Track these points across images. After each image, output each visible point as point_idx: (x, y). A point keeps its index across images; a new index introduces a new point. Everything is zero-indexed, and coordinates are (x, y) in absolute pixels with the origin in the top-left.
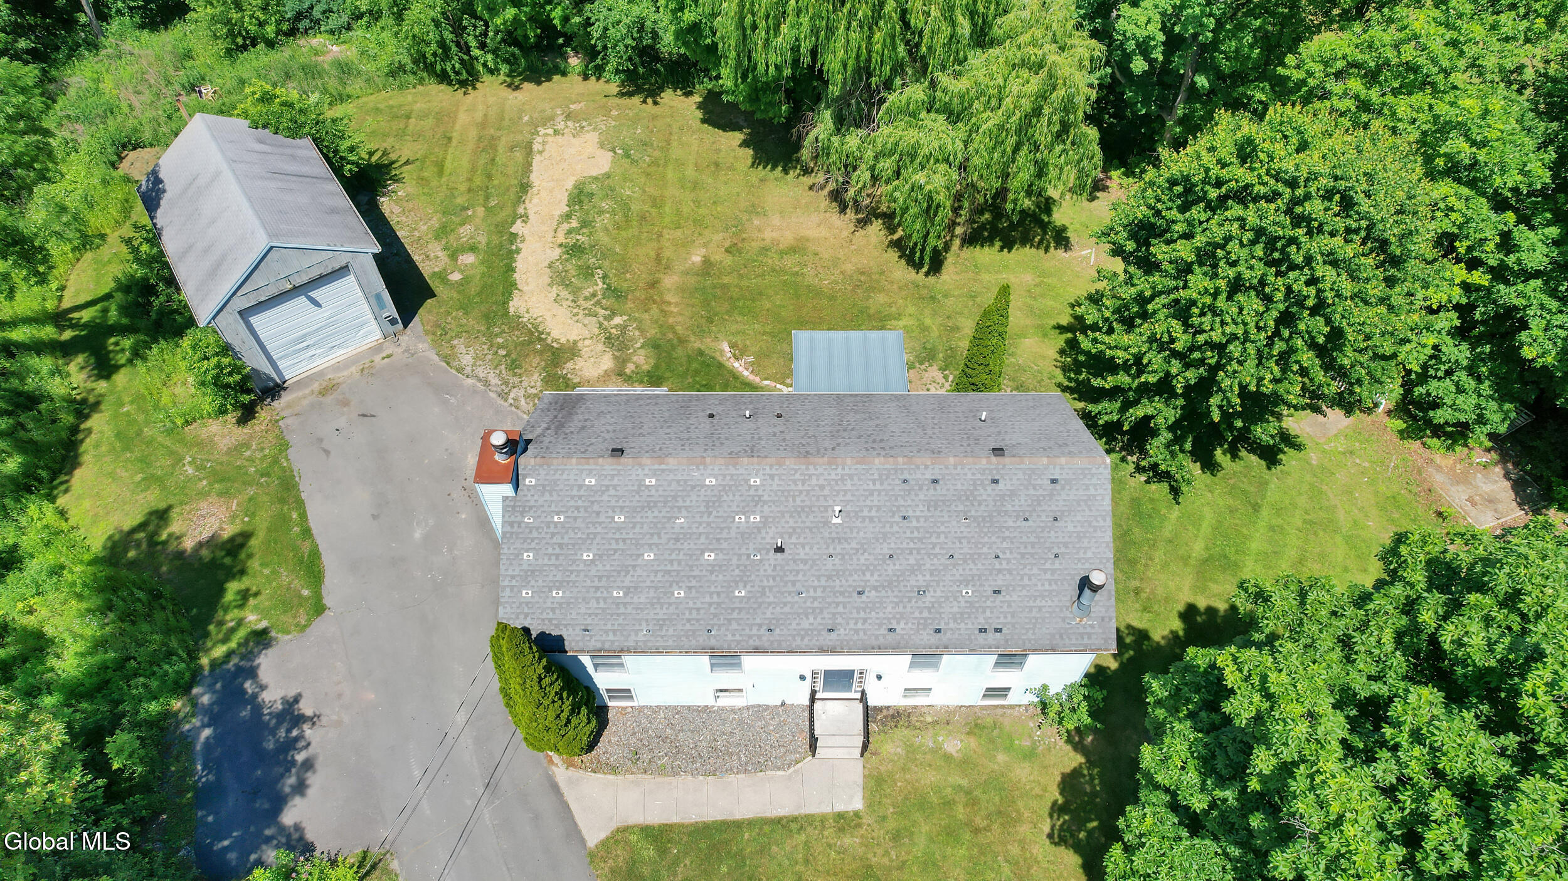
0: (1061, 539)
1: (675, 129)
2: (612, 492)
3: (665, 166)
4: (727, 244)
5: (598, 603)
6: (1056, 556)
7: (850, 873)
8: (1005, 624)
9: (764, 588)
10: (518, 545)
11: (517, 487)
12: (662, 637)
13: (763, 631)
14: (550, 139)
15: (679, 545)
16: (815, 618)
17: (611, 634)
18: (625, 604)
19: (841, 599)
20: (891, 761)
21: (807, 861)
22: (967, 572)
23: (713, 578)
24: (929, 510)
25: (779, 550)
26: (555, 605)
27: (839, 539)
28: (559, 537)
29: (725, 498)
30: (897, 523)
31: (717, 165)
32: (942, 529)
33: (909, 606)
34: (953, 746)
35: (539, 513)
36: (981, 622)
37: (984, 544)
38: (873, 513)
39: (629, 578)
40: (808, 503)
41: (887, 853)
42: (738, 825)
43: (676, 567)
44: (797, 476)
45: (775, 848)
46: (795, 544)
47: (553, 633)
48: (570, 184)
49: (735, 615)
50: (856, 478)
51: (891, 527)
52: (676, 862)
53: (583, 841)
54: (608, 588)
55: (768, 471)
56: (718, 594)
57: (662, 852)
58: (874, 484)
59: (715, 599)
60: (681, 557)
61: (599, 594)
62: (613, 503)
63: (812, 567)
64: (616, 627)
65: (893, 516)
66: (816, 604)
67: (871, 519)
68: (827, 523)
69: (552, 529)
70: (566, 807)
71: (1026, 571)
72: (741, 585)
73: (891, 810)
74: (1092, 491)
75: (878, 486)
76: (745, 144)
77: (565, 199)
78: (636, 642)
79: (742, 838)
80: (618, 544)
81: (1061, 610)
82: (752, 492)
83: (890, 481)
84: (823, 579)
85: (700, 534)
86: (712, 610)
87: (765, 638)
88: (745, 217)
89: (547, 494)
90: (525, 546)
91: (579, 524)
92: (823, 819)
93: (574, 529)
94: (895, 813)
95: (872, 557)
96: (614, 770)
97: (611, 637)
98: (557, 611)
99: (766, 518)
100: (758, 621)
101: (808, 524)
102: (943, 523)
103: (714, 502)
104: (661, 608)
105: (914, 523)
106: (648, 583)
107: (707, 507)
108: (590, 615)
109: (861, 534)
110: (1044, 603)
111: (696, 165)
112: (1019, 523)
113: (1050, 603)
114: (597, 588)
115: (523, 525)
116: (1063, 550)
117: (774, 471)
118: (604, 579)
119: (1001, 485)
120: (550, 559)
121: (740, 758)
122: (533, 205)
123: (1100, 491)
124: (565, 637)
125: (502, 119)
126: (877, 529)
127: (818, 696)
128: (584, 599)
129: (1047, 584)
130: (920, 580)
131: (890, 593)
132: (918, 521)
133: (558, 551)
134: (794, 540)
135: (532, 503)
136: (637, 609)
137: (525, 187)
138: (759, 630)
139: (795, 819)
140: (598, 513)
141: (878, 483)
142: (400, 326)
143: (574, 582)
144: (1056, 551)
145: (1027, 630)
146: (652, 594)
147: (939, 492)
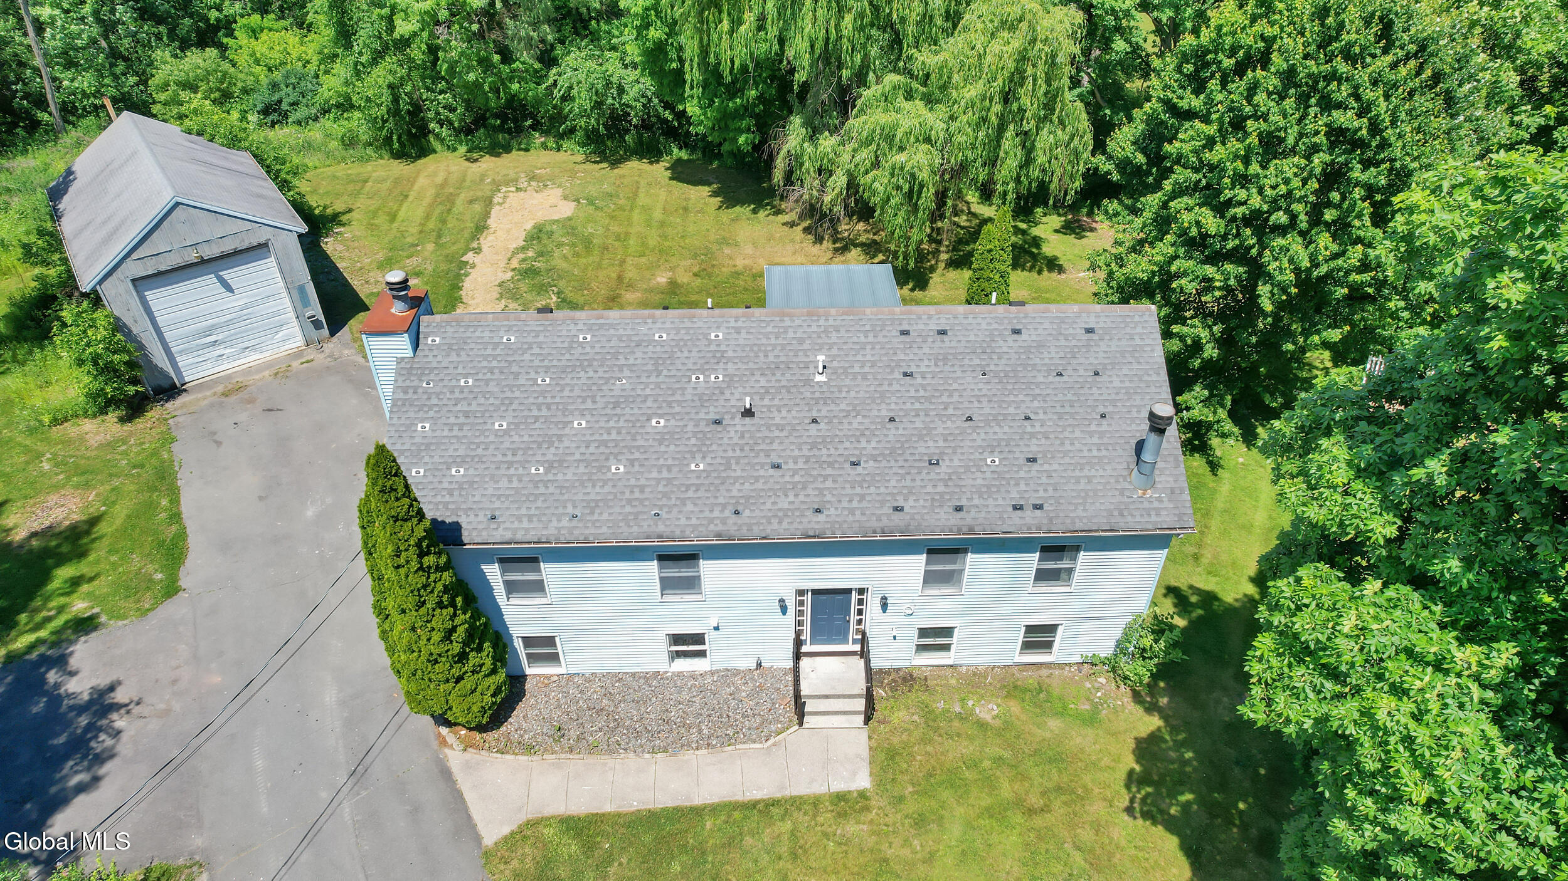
0: (1105, 397)
1: (643, 183)
2: (536, 350)
3: (631, 210)
4: (696, 269)
5: (510, 481)
6: (1103, 416)
7: (856, 869)
8: (1046, 499)
9: (728, 459)
10: (412, 415)
11: (416, 345)
12: (594, 522)
13: (728, 513)
14: (511, 194)
15: (618, 411)
16: (796, 496)
17: (525, 520)
18: (546, 483)
19: (829, 471)
20: (906, 730)
21: (794, 855)
22: (991, 436)
23: (663, 448)
24: (936, 365)
25: (748, 413)
26: (454, 486)
27: (825, 399)
28: (465, 403)
29: (679, 354)
30: (898, 380)
31: (686, 209)
32: (955, 386)
33: (918, 478)
34: (988, 710)
35: (441, 376)
36: (1014, 496)
37: (1010, 403)
38: (866, 369)
39: (553, 450)
40: (783, 359)
41: (906, 842)
42: (697, 812)
43: (614, 436)
44: (769, 329)
45: (748, 840)
46: (769, 407)
47: (448, 521)
48: (529, 226)
49: (690, 494)
50: (842, 330)
51: (890, 385)
52: (609, 859)
53: (478, 839)
54: (524, 465)
55: (733, 324)
56: (669, 468)
57: (589, 848)
58: (866, 337)
59: (665, 474)
60: (621, 424)
61: (512, 471)
62: (537, 363)
63: (790, 434)
64: (533, 512)
65: (892, 372)
66: (797, 478)
67: (865, 377)
68: (808, 382)
69: (457, 395)
70: (459, 797)
71: (1067, 434)
72: (698, 456)
73: (910, 789)
74: (1138, 341)
75: (871, 339)
76: (715, 194)
77: (523, 236)
78: (559, 529)
79: (703, 828)
80: (540, 410)
81: (1117, 482)
82: (713, 348)
83: (884, 333)
84: (805, 447)
85: (647, 396)
86: (660, 488)
87: (730, 522)
88: (714, 247)
89: (454, 354)
90: (421, 414)
91: (493, 387)
92: (816, 802)
93: (484, 394)
94: (916, 792)
95: (866, 421)
96: (530, 750)
97: (525, 524)
98: (456, 493)
99: (731, 376)
100: (721, 500)
101: (784, 383)
102: (955, 379)
103: (664, 359)
104: (594, 486)
105: (919, 380)
106: (577, 456)
107: (656, 364)
108: (499, 497)
109: (853, 394)
110: (1093, 473)
111: (664, 209)
112: (1050, 379)
113: (1101, 472)
114: (510, 465)
115: (420, 391)
116: (1110, 409)
117: (740, 324)
118: (520, 452)
119: (1024, 336)
120: (451, 430)
121: (700, 731)
122: (487, 242)
123: (1148, 342)
124: (464, 525)
125: (464, 180)
126: (872, 388)
127: (805, 649)
128: (492, 477)
129: (1094, 449)
130: (930, 447)
131: (892, 463)
132: (924, 378)
133: (462, 420)
134: (766, 402)
135: (435, 365)
136: (562, 487)
137: (481, 228)
138: (722, 511)
139: (775, 803)
140: (516, 376)
141: (871, 335)
142: (325, 331)
143: (481, 457)
144: (1101, 409)
145: (1076, 505)
146: (582, 469)
147: (947, 344)
